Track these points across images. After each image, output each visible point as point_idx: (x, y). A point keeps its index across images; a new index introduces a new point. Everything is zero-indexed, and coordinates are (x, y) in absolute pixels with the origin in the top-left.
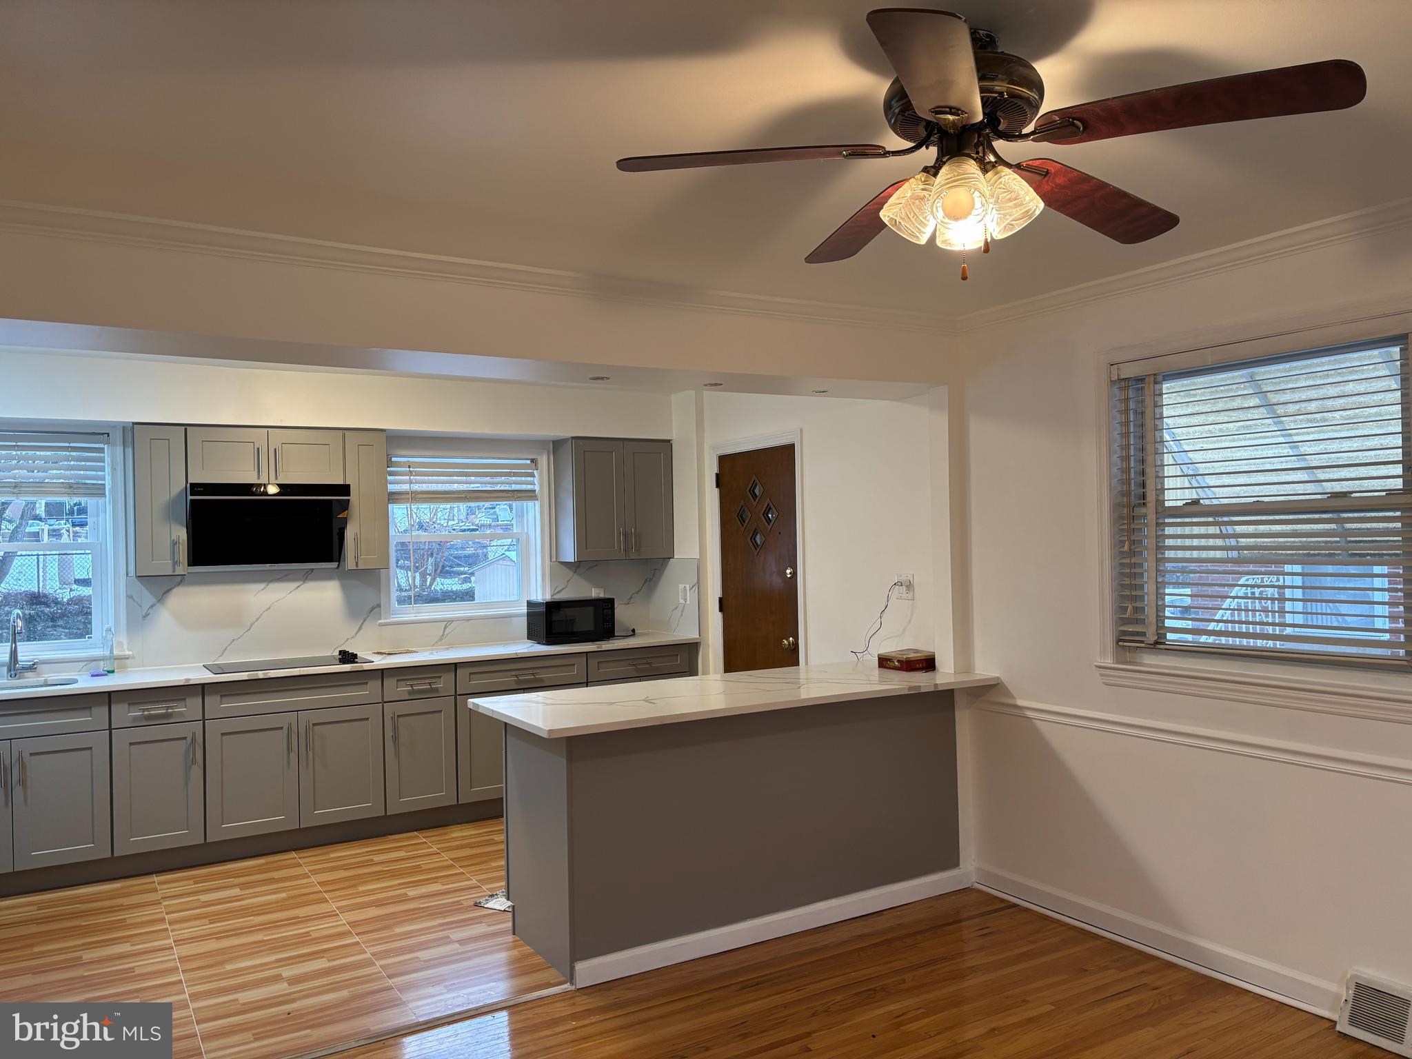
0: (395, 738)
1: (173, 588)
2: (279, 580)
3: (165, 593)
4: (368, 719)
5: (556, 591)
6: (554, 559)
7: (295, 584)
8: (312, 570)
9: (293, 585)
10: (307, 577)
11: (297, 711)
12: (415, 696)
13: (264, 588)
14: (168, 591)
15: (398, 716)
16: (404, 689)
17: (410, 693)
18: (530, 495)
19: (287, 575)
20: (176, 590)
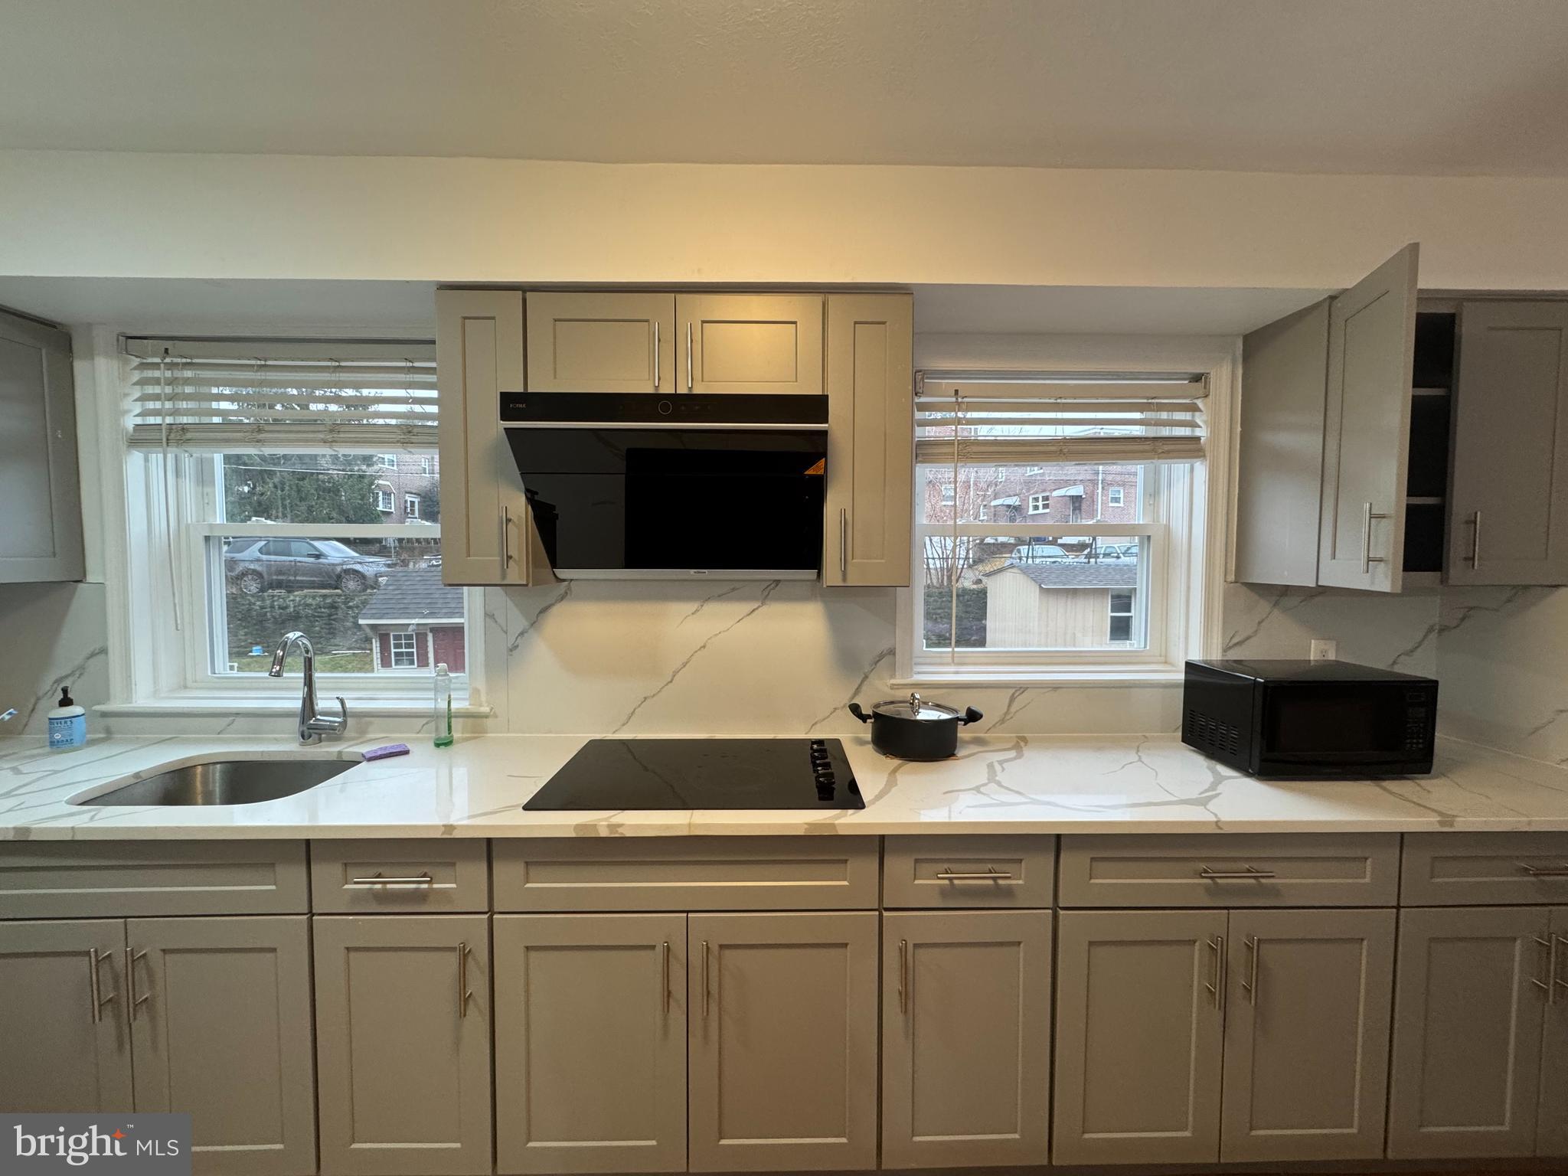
0: (906, 996)
1: (553, 605)
2: (720, 597)
3: (541, 612)
4: (845, 945)
5: (1235, 640)
6: (1232, 577)
7: (747, 607)
8: (778, 582)
9: (745, 607)
10: (767, 594)
11: (687, 912)
12: (954, 900)
13: (697, 611)
14: (544, 610)
15: (916, 946)
16: (929, 882)
17: (944, 892)
18: (1189, 448)
19: (734, 589)
20: (556, 609)
